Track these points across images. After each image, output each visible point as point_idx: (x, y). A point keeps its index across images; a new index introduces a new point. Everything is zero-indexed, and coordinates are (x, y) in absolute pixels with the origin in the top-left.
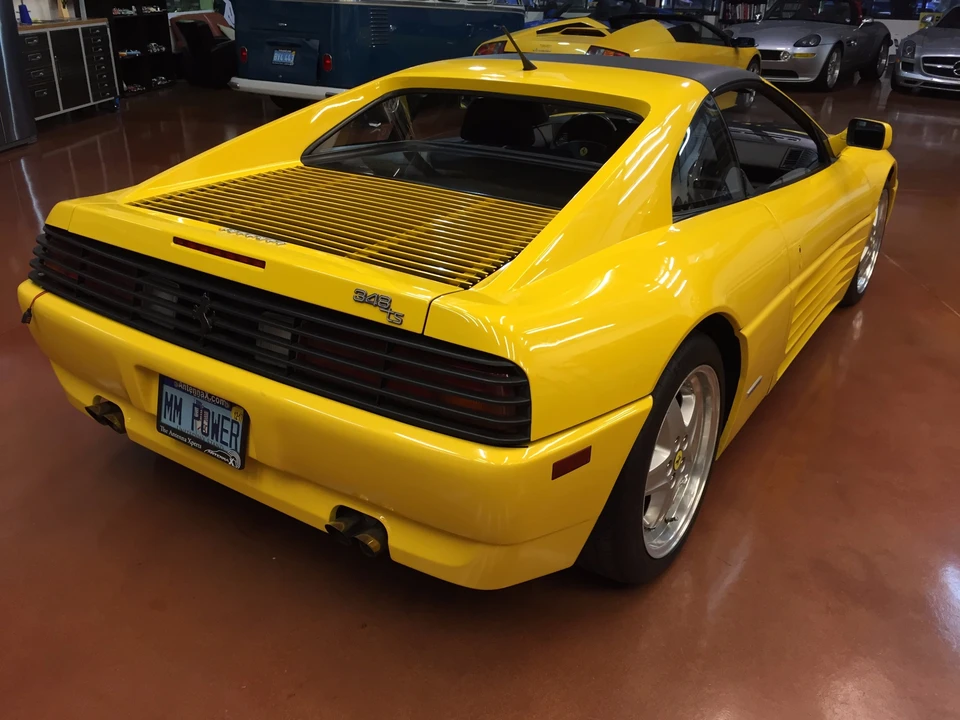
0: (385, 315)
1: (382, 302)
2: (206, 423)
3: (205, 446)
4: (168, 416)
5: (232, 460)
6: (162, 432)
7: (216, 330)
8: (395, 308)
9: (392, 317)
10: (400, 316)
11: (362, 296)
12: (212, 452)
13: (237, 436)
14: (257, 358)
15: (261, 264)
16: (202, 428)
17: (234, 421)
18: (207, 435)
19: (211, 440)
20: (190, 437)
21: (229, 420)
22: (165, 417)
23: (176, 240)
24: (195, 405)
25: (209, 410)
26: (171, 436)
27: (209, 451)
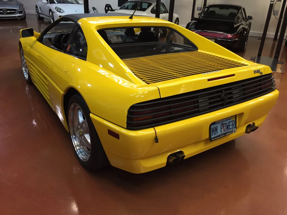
1: (259, 71)
2: (225, 128)
4: (213, 134)
6: (212, 141)
8: (261, 71)
11: (255, 72)
13: (234, 124)
15: (233, 75)
16: (224, 130)
17: (232, 121)
18: (225, 131)
19: (226, 131)
20: (221, 135)
21: (231, 122)
22: (212, 136)
23: (209, 80)
24: (221, 125)
25: (226, 123)
26: (215, 139)
27: (227, 134)
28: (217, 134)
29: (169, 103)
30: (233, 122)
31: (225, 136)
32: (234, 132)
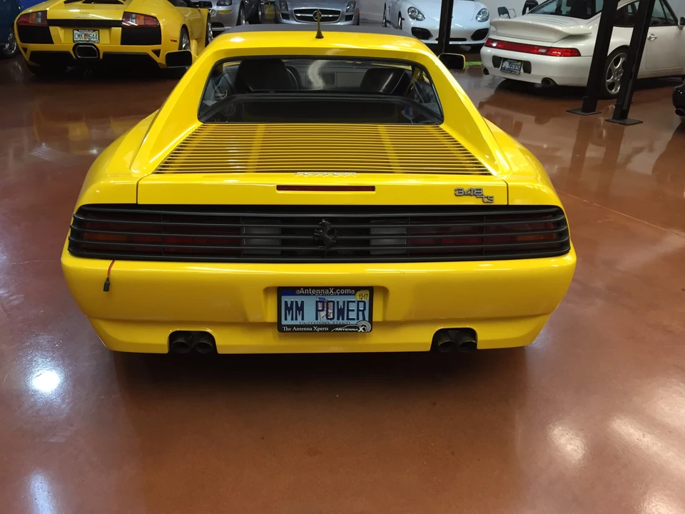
0: (481, 200)
1: (477, 192)
2: (330, 311)
3: (331, 327)
4: (289, 317)
5: (361, 329)
6: (286, 331)
7: (339, 243)
8: (486, 193)
9: (486, 200)
10: (491, 198)
11: (459, 192)
12: (340, 329)
13: (363, 311)
14: (373, 253)
15: (372, 188)
16: (327, 315)
17: (358, 302)
18: (333, 318)
19: (335, 321)
20: (315, 325)
21: (354, 302)
22: (286, 319)
23: (280, 188)
24: (317, 302)
25: (333, 302)
26: (295, 331)
27: (337, 329)
28: (303, 319)
29: (157, 217)
30: (361, 305)
31: (329, 331)
32: (364, 329)
